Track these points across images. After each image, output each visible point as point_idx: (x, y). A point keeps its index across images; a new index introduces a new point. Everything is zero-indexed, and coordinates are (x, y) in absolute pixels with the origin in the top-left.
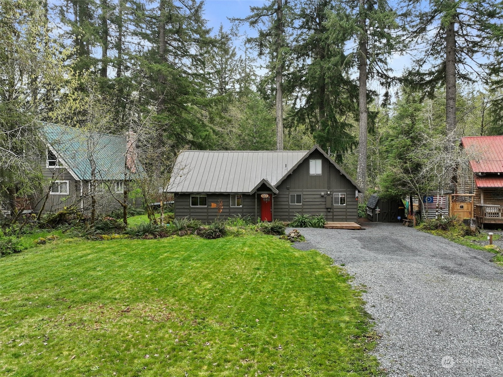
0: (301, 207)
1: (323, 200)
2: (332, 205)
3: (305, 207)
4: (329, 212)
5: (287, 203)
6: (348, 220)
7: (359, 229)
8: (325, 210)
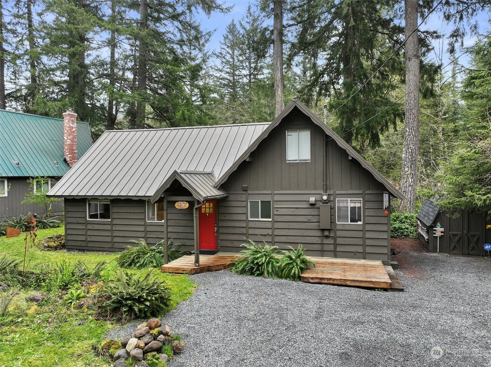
0: (270, 225)
1: (314, 212)
2: (332, 222)
3: (277, 225)
4: (327, 237)
5: (243, 217)
6: (367, 255)
7: (385, 290)
8: (319, 233)
